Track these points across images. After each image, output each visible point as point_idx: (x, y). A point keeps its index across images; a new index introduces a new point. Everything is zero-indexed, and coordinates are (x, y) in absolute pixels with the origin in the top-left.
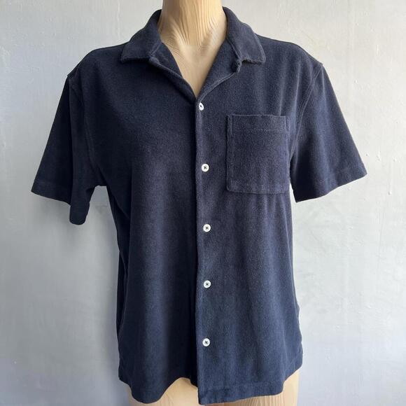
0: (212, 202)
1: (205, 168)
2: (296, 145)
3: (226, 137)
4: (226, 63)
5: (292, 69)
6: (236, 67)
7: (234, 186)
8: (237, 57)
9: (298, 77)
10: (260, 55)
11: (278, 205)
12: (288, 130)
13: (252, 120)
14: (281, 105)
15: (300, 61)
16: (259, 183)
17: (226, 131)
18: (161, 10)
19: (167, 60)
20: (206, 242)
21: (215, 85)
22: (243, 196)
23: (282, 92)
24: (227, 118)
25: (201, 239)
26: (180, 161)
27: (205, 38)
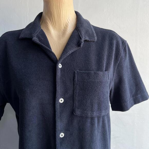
0: (65, 120)
1: (61, 100)
2: (113, 84)
3: (74, 83)
4: (75, 41)
5: (111, 45)
6: (80, 44)
7: (78, 112)
8: (81, 39)
9: (114, 48)
10: (94, 37)
11: (103, 121)
12: (109, 79)
13: (88, 74)
14: (105, 65)
15: (115, 40)
16: (92, 111)
17: (74, 80)
18: (42, 13)
19: (43, 39)
20: (61, 144)
21: (68, 54)
22: (83, 118)
23: (105, 57)
24: (74, 72)
25: (58, 142)
26: (47, 97)
27: (64, 27)
